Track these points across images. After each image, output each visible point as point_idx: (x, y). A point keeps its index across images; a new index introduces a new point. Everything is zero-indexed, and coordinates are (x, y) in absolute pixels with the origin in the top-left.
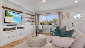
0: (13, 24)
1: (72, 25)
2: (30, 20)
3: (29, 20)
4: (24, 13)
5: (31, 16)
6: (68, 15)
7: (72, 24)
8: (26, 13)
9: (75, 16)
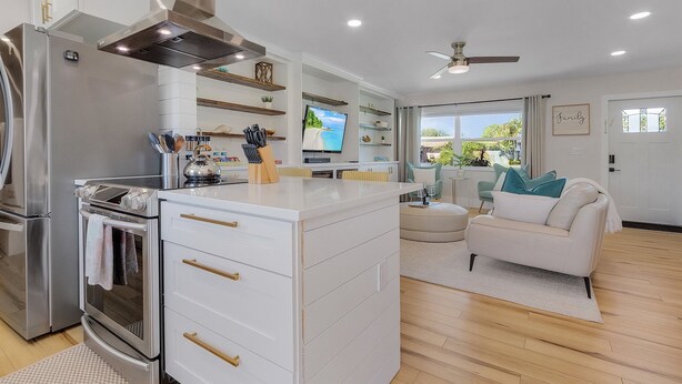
0: (317, 156)
1: (612, 170)
2: (375, 137)
3: (366, 139)
4: (353, 107)
5: (375, 118)
6: (585, 115)
7: (612, 159)
8: (363, 109)
9: (632, 120)
